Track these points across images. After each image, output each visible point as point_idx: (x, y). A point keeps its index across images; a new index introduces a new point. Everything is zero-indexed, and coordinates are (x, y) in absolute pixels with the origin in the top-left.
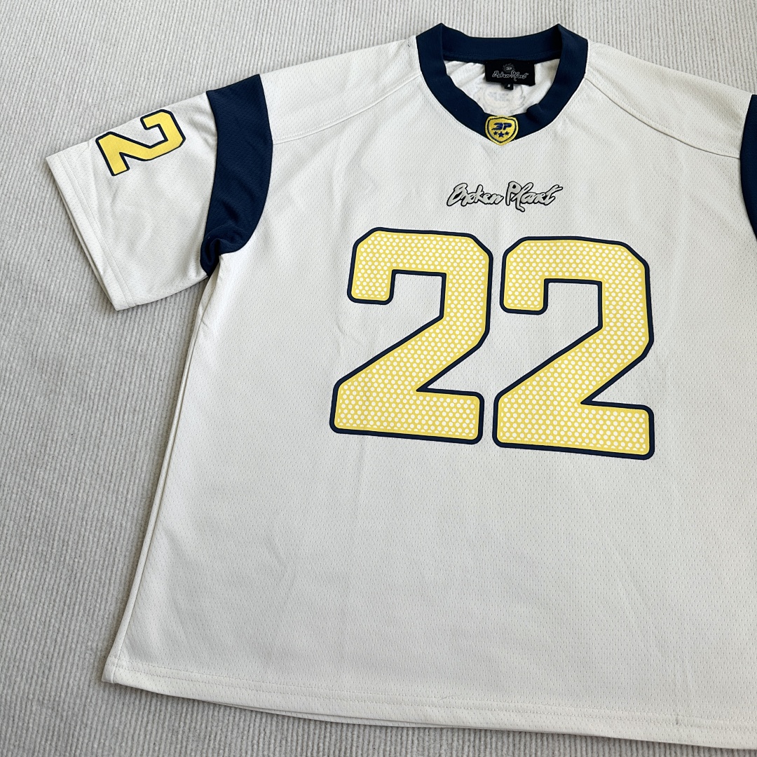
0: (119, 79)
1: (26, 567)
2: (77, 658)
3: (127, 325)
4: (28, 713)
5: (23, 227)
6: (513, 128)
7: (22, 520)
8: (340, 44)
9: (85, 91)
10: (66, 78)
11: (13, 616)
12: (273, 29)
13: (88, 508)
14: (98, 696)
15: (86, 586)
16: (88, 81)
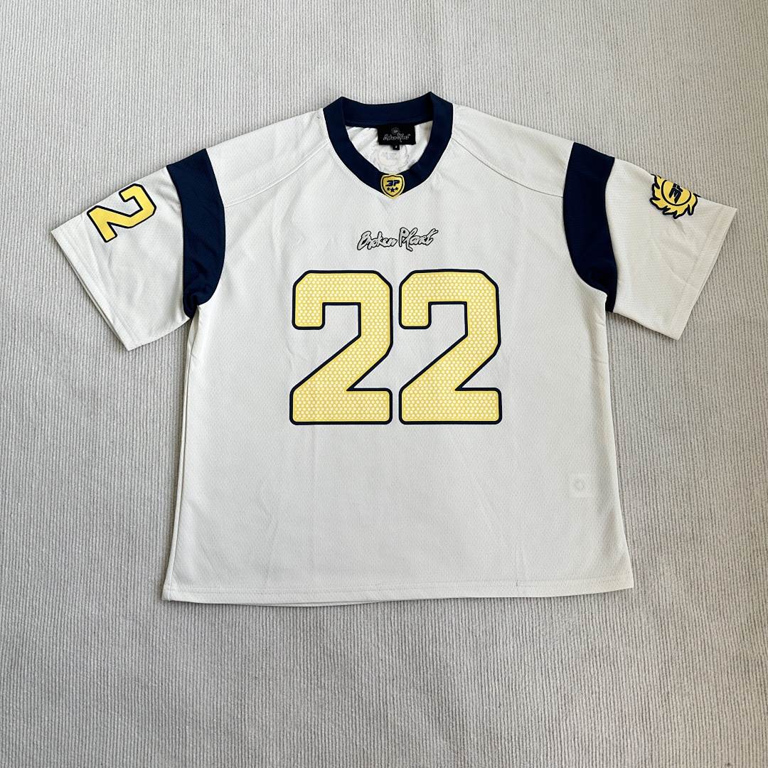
0: (94, 156)
1: (98, 535)
2: (143, 588)
3: (137, 359)
4: (118, 624)
5: (44, 288)
6: (401, 183)
7: (89, 504)
8: (265, 114)
9: (70, 168)
10: (51, 157)
11: (96, 566)
12: (211, 104)
13: (133, 492)
14: (161, 610)
15: (141, 542)
16: (70, 160)
